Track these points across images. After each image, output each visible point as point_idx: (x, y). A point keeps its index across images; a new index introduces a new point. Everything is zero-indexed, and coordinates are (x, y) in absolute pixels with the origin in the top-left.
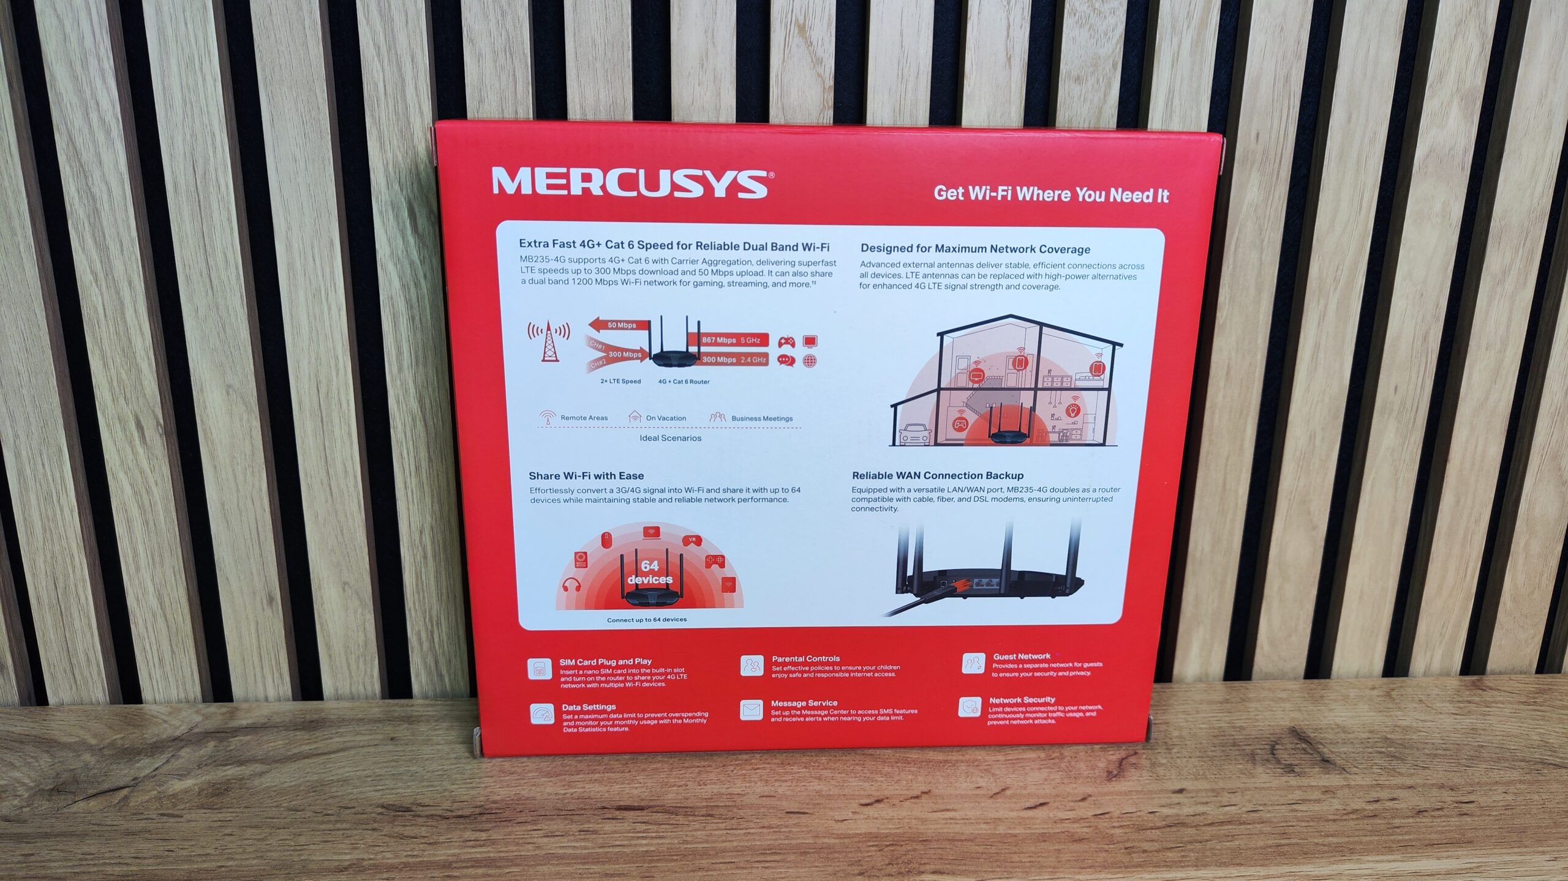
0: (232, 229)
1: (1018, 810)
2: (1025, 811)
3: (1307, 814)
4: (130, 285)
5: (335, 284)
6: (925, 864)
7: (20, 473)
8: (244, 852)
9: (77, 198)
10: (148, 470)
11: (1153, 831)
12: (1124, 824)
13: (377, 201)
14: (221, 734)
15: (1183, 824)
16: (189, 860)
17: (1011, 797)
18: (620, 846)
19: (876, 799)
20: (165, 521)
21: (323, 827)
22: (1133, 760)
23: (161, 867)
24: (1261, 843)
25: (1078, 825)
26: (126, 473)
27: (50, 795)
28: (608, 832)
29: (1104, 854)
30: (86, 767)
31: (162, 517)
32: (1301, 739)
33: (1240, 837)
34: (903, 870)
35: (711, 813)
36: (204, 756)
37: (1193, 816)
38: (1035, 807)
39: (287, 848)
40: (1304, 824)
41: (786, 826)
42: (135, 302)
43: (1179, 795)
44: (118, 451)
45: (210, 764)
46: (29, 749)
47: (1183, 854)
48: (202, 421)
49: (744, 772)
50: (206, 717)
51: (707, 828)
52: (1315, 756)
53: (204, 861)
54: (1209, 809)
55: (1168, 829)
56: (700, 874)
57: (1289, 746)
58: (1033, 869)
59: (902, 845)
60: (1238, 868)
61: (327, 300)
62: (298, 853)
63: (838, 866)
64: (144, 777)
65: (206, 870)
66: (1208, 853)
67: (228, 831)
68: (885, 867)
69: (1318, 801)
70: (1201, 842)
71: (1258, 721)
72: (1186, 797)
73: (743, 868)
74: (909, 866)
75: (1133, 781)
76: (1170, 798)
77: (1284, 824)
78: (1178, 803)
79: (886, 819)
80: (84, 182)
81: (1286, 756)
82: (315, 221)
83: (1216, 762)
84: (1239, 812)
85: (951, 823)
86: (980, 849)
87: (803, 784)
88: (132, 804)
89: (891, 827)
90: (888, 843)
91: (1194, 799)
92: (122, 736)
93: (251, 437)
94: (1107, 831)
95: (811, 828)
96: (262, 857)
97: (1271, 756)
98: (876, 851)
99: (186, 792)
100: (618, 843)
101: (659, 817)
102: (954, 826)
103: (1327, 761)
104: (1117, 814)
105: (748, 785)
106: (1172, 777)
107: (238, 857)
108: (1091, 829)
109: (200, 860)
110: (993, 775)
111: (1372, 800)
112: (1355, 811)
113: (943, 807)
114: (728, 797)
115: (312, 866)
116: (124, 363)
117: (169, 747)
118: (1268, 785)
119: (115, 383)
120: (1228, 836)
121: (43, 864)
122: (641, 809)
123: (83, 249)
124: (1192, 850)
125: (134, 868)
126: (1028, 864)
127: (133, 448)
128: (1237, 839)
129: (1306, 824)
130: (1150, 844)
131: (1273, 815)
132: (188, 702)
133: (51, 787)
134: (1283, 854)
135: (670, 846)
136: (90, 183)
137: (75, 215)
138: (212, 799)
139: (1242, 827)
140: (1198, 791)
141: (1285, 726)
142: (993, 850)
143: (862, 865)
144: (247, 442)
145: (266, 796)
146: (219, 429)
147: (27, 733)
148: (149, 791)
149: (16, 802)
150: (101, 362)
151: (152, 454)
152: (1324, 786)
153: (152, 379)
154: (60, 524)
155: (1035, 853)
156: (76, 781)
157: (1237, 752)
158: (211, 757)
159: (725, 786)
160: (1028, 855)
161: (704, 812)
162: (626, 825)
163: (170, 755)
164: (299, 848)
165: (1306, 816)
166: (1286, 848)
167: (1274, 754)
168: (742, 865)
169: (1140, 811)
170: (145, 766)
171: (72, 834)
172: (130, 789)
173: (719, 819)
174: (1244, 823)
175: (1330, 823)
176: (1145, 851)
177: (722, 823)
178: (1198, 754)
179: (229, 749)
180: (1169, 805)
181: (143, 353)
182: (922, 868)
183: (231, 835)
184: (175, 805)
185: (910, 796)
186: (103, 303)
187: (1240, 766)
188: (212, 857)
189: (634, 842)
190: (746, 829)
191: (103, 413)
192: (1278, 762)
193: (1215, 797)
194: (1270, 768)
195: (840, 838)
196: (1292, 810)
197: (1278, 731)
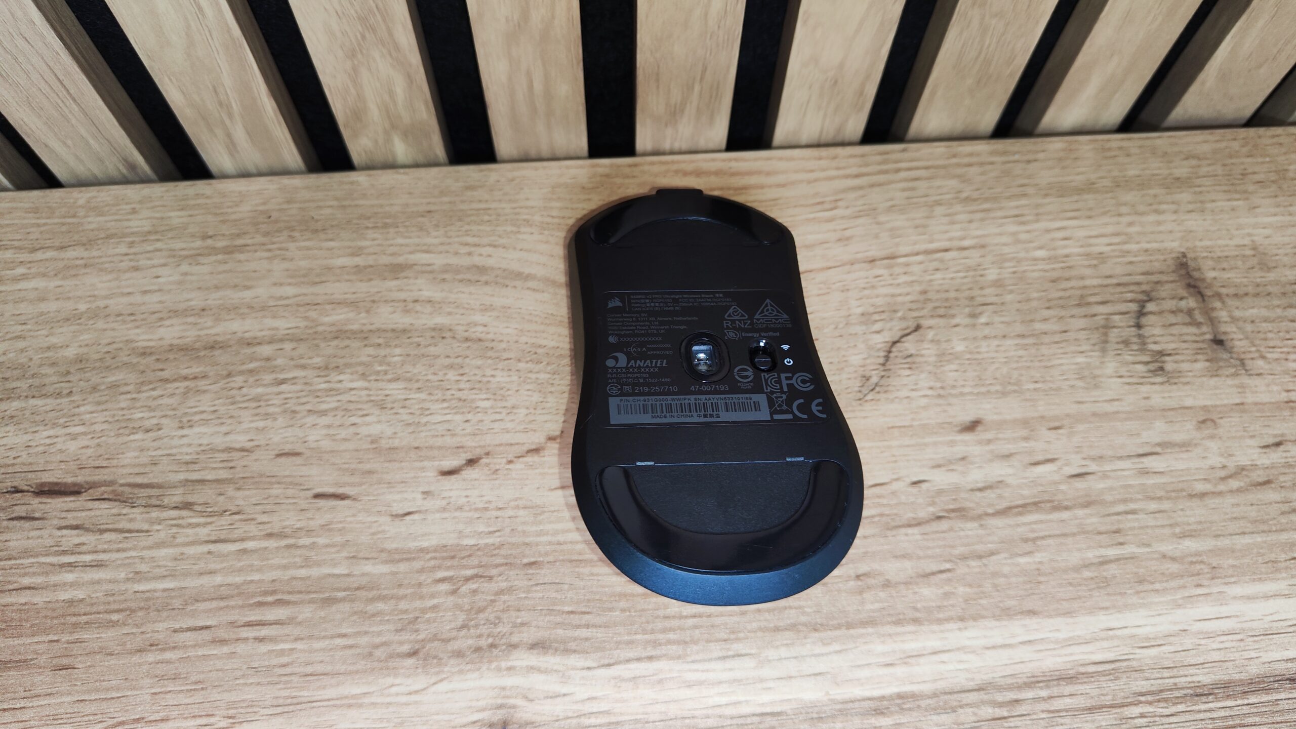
3: (1164, 480)
6: (523, 624)
11: (910, 531)
15: (960, 513)
18: (29, 588)
19: (469, 456)
22: (909, 345)
24: (1075, 558)
28: (14, 553)
32: (1189, 286)
33: (1044, 542)
34: (483, 642)
35: (190, 499)
37: (980, 490)
40: (1153, 506)
41: (309, 532)
43: (968, 437)
47: (947, 588)
49: (260, 390)
51: (179, 540)
52: (1205, 329)
54: (1010, 471)
55: (935, 525)
56: (151, 657)
57: (1170, 304)
59: (491, 578)
60: (1027, 621)
63: (379, 634)
66: (988, 586)
68: (454, 634)
69: (1185, 446)
70: (980, 557)
72: (980, 442)
73: (223, 642)
74: (495, 632)
76: (952, 443)
77: (1121, 508)
78: (963, 459)
79: (476, 510)
81: (1157, 332)
83: (1045, 350)
84: (1056, 477)
87: (354, 420)
89: (482, 528)
90: (469, 572)
91: (991, 447)
95: (349, 537)
97: (1135, 331)
98: (447, 593)
100: (26, 581)
101: (103, 511)
103: (1222, 343)
105: (261, 424)
106: (967, 390)
111: (1271, 441)
112: (1241, 470)
114: (224, 456)
118: (1115, 406)
120: (1026, 540)
122: (74, 491)
124: (964, 579)
128: (1039, 549)
130: (900, 564)
131: (1108, 483)
134: (1104, 583)
135: (110, 587)
139: (1056, 516)
140: (1000, 425)
141: (1171, 251)
143: (417, 631)
152: (1205, 408)
157: (1082, 323)
159: (224, 429)
161: (177, 496)
162: (45, 533)
165: (1160, 486)
166: (1112, 570)
167: (1139, 326)
168: (222, 634)
169: (897, 479)
173: (202, 514)
174: (1058, 506)
175: (1196, 502)
176: (887, 585)
177: (205, 525)
178: (1019, 328)
180: (949, 464)
182: (515, 639)
185: (526, 448)
187: (1080, 359)
189: (54, 579)
190: (242, 540)
192: (1143, 345)
193: (1026, 439)
194: (1127, 363)
195: (392, 561)
196: (1145, 472)
197: (1157, 266)
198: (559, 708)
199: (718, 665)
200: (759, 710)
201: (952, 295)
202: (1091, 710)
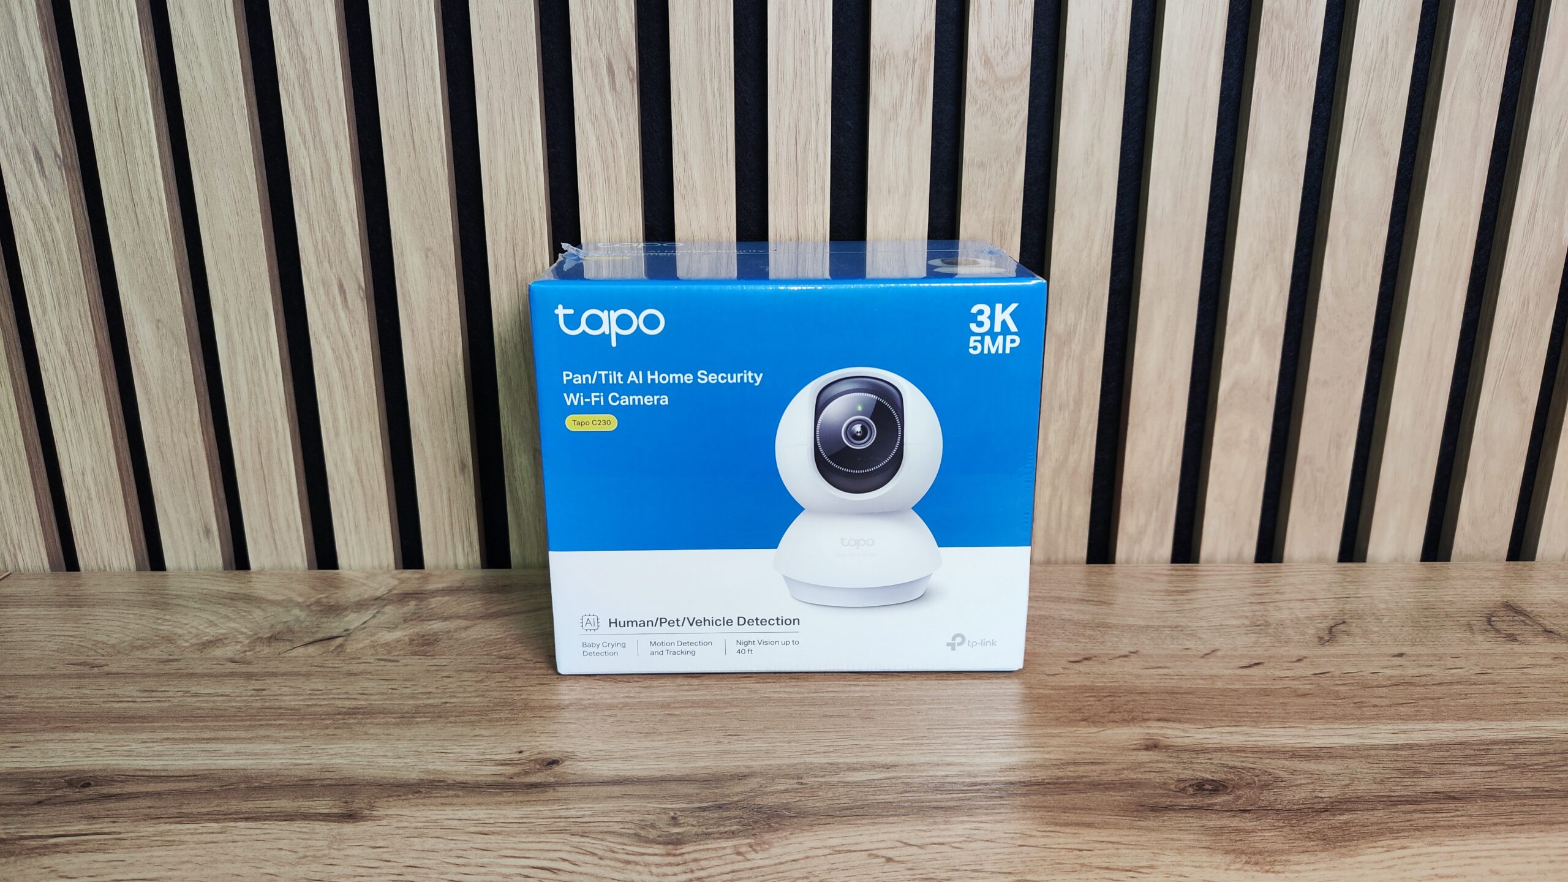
0: (435, 89)
1: (1233, 669)
2: (1240, 670)
3: (1540, 677)
4: (336, 146)
5: (533, 144)
6: (1147, 712)
7: (229, 337)
8: (465, 691)
9: (288, 59)
10: (349, 334)
11: (1379, 689)
12: (1347, 682)
13: (577, 58)
14: (418, 595)
15: (1411, 684)
16: (413, 696)
17: (1223, 657)
19: (1084, 657)
20: (364, 387)
21: (536, 672)
22: (1342, 627)
23: (387, 702)
24: (1496, 701)
25: (1299, 683)
26: (328, 337)
27: (270, 643)
29: (1333, 707)
30: (297, 620)
31: (361, 382)
32: (1517, 612)
33: (1473, 695)
34: (1126, 718)
36: (408, 613)
37: (1419, 676)
38: (1250, 666)
39: (505, 689)
40: (1539, 686)
42: (341, 164)
43: (1399, 659)
44: (321, 314)
45: (415, 619)
46: (240, 604)
47: (1416, 709)
48: (401, 284)
50: (402, 581)
52: (1536, 627)
53: (428, 698)
54: (1434, 671)
55: (1395, 687)
57: (1507, 618)
58: (1261, 719)
59: (1120, 697)
60: (1478, 722)
61: (525, 162)
62: (518, 693)
63: (1059, 713)
64: (354, 629)
65: (431, 705)
66: (1443, 708)
67: (445, 674)
68: (1106, 714)
69: (1548, 666)
70: (1433, 699)
71: (1466, 596)
72: (1409, 661)
74: (1132, 714)
75: (1348, 645)
76: (1388, 660)
77: (1518, 686)
78: (1400, 666)
79: (1098, 674)
80: (295, 41)
81: (1505, 627)
82: (515, 80)
83: (1431, 631)
84: (1467, 674)
85: (1166, 679)
86: (1203, 701)
88: (348, 651)
89: (1105, 681)
90: (1105, 694)
91: (1416, 662)
92: (326, 595)
93: (448, 301)
94: (1332, 688)
96: (483, 696)
97: (1489, 627)
98: (1095, 701)
99: (398, 641)
102: (1170, 681)
103: (1552, 632)
104: (1337, 673)
106: (1388, 643)
107: (460, 695)
108: (1313, 686)
109: (424, 697)
110: (1200, 639)
113: (1154, 665)
115: (533, 704)
116: (329, 226)
117: (373, 605)
118: (1491, 652)
119: (320, 246)
120: (1461, 694)
121: (276, 697)
123: (293, 111)
124: (1426, 706)
125: (363, 703)
126: (1255, 715)
127: (335, 312)
128: (1470, 697)
129: (1542, 686)
130: (1380, 699)
131: (1504, 677)
132: (381, 568)
133: (269, 635)
134: (1523, 711)
136: (301, 43)
137: (285, 76)
138: (423, 648)
139: (1473, 687)
140: (1418, 655)
141: (1498, 601)
142: (1215, 702)
143: (1083, 713)
144: (444, 306)
145: (475, 646)
146: (417, 292)
147: (236, 592)
148: (363, 640)
149: (238, 647)
150: (308, 225)
151: (353, 318)
152: (1553, 653)
153: (355, 242)
154: (265, 389)
155: (1257, 705)
156: (291, 631)
157: (1452, 623)
158: (414, 614)
160: (1252, 707)
163: (375, 611)
164: (518, 689)
165: (1539, 679)
166: (1525, 706)
167: (1491, 625)
169: (1361, 671)
170: (353, 620)
171: (297, 674)
172: (344, 638)
174: (1475, 684)
176: (1375, 706)
179: (430, 607)
180: (1392, 667)
181: (347, 216)
182: (1146, 716)
183: (449, 677)
184: (389, 653)
185: (1118, 655)
186: (310, 165)
187: (1458, 635)
188: (435, 695)
191: (308, 276)
192: (1498, 631)
193: (1439, 660)
194: (1491, 637)
195: (1055, 689)
196: (1523, 674)
197: (1491, 606)
198: (1187, 741)
199: (1282, 730)
200: (1317, 746)
201: (1360, 612)
202: (1542, 754)
